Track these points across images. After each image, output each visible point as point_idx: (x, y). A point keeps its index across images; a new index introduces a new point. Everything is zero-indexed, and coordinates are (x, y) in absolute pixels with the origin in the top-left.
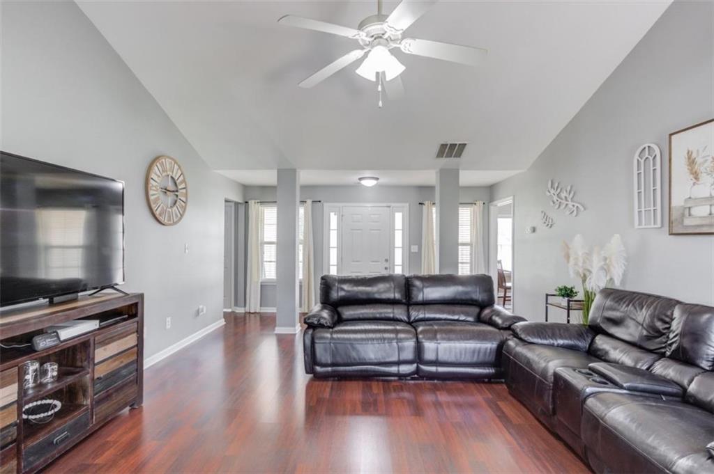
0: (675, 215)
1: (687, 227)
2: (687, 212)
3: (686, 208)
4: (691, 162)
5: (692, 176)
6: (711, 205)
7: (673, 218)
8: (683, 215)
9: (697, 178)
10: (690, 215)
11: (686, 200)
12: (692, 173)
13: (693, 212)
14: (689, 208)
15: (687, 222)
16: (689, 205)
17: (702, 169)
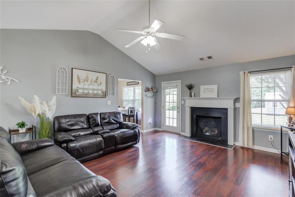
0: (73, 91)
1: (77, 95)
2: (77, 91)
3: (76, 90)
4: (78, 78)
5: (78, 82)
6: (83, 90)
7: (73, 92)
8: (76, 92)
9: (80, 83)
10: (78, 92)
11: (77, 88)
12: (78, 81)
13: (79, 91)
14: (78, 90)
15: (77, 93)
16: (78, 89)
17: (81, 81)
